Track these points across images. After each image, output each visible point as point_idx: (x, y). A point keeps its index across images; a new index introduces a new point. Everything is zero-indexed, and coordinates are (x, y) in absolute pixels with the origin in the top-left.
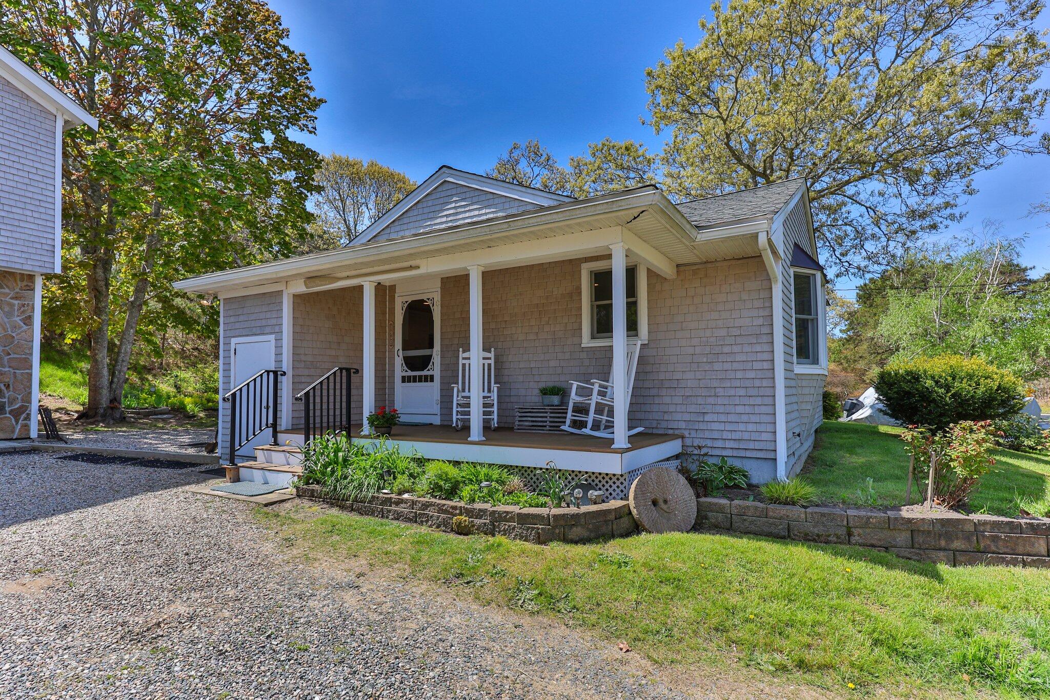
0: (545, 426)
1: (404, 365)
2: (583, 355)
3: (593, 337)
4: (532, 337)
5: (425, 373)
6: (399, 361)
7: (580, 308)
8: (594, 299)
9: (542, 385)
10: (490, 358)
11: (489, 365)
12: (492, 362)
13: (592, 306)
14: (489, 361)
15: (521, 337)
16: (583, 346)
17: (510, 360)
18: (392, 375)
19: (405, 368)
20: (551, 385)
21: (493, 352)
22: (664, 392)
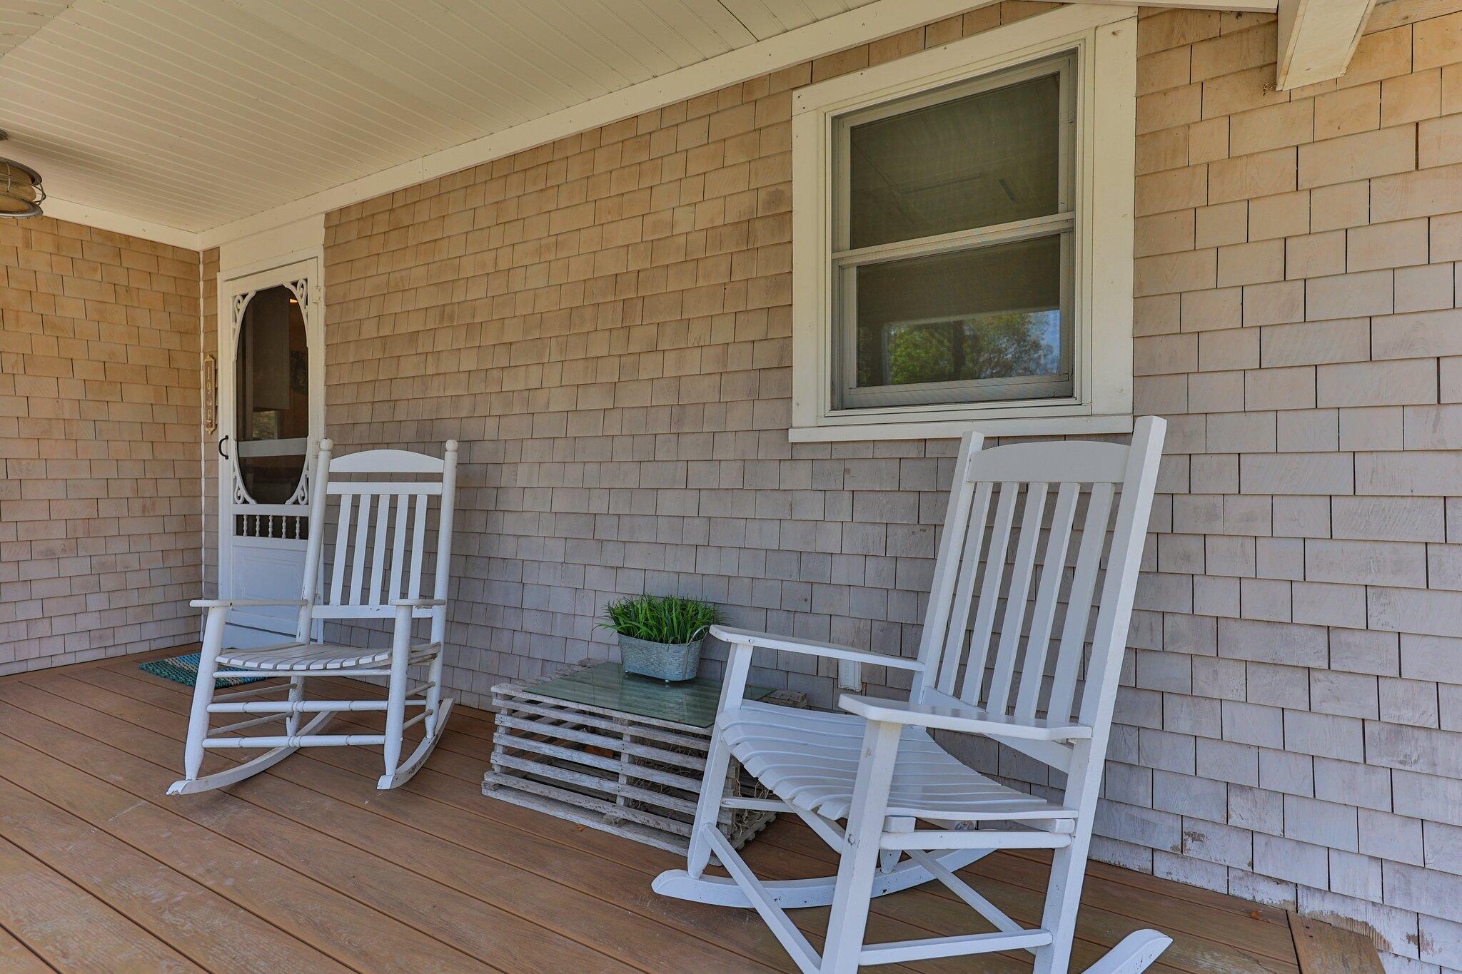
0: (610, 798)
1: (240, 483)
2: (799, 476)
3: (840, 402)
4: (595, 399)
5: (284, 510)
6: (228, 471)
7: (784, 281)
8: (846, 239)
9: (629, 587)
10: (437, 478)
11: (434, 503)
12: (445, 490)
13: (839, 269)
14: (434, 488)
15: (560, 402)
16: (794, 436)
17: (520, 483)
18: (214, 514)
19: (243, 493)
20: (661, 587)
21: (451, 456)
22: (1228, 682)
